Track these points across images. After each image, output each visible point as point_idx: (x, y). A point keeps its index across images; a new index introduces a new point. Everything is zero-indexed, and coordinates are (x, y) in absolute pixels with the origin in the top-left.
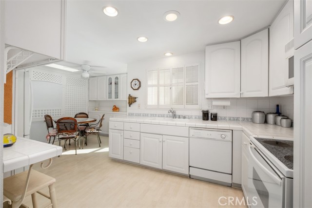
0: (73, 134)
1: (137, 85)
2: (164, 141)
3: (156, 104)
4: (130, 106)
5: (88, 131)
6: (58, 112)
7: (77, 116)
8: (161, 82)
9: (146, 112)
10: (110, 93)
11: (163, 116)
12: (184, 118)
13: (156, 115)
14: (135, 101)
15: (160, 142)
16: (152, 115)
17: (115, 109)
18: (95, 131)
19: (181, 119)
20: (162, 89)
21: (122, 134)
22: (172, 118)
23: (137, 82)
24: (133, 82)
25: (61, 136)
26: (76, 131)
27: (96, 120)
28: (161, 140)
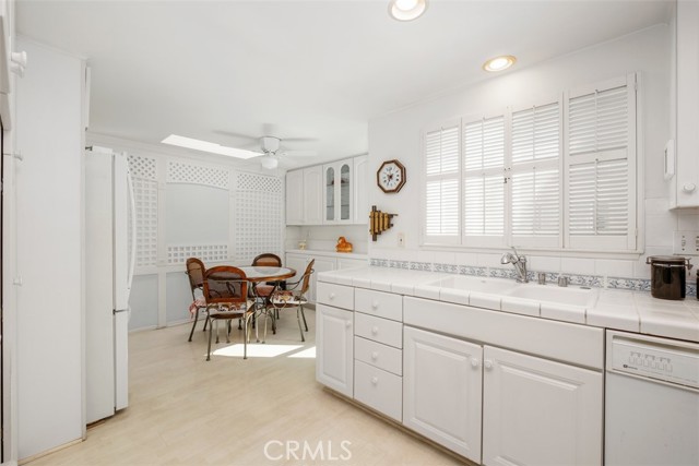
0: (239, 308)
1: (395, 177)
2: (490, 369)
3: (455, 232)
4: (375, 239)
5: (275, 301)
6: (221, 252)
7: (259, 261)
8: (472, 163)
9: (422, 257)
10: (331, 207)
11: (479, 272)
12: (565, 282)
13: (454, 267)
14: (390, 226)
15: (474, 368)
16: (442, 268)
17: (344, 245)
18: (292, 302)
19: (548, 287)
20: (473, 185)
21: (350, 322)
22: (514, 282)
23: (396, 171)
24: (384, 170)
25: (213, 311)
26: (244, 301)
27: (294, 275)
28: (476, 360)
